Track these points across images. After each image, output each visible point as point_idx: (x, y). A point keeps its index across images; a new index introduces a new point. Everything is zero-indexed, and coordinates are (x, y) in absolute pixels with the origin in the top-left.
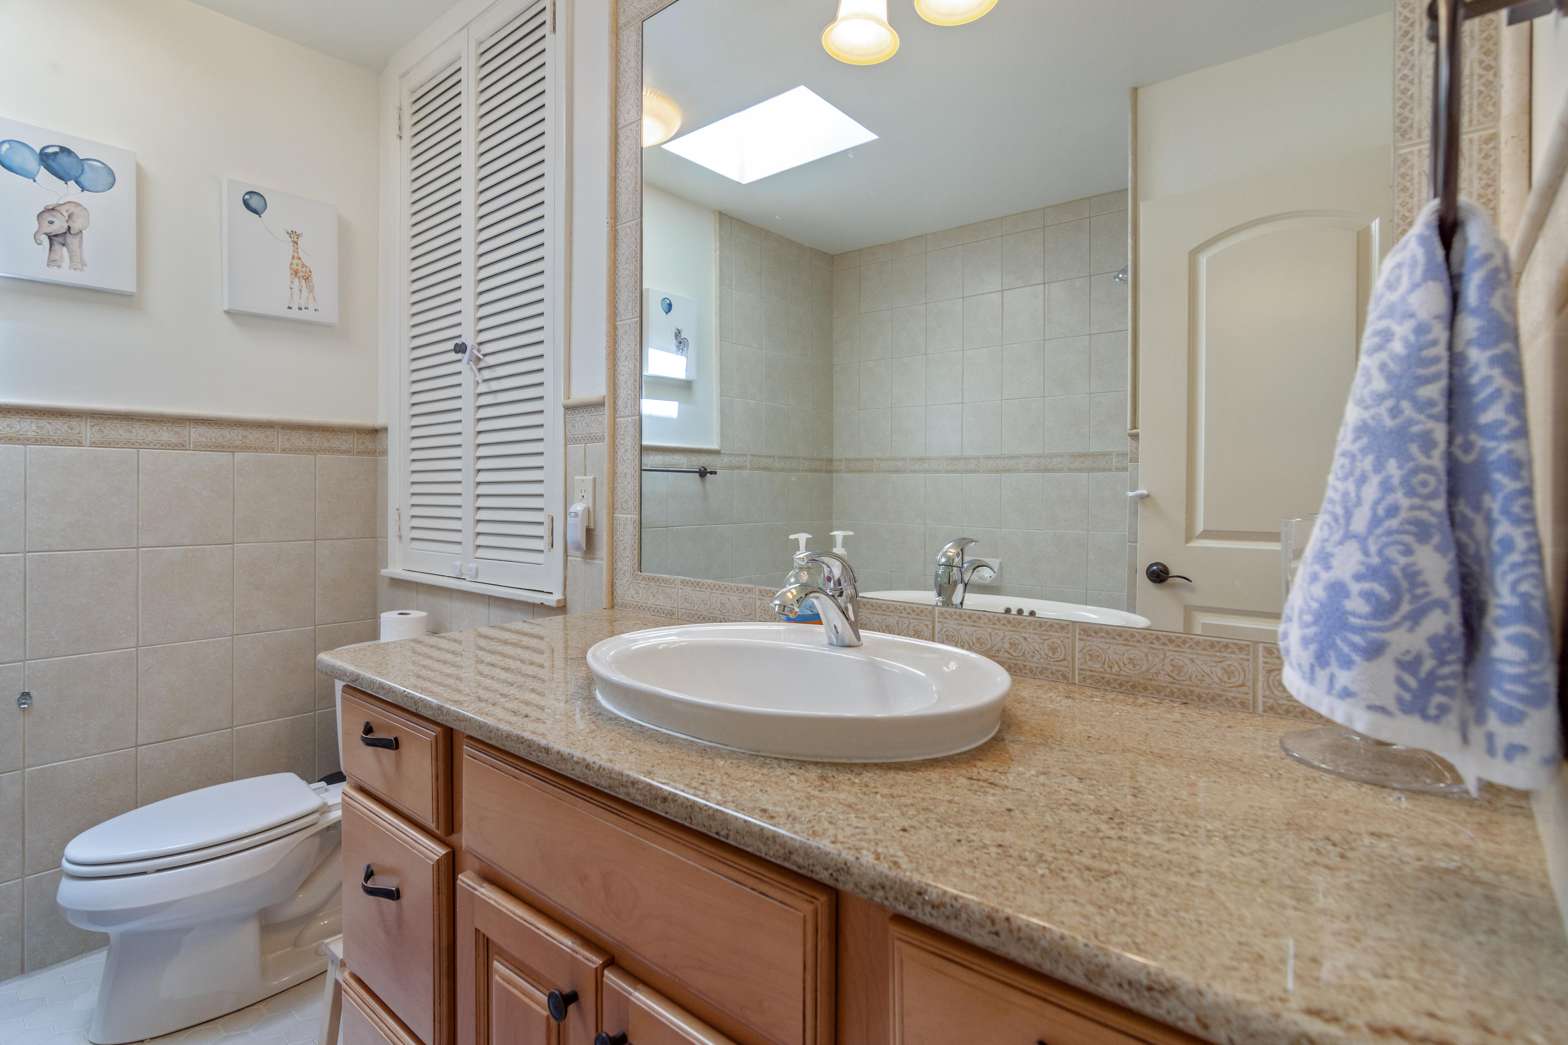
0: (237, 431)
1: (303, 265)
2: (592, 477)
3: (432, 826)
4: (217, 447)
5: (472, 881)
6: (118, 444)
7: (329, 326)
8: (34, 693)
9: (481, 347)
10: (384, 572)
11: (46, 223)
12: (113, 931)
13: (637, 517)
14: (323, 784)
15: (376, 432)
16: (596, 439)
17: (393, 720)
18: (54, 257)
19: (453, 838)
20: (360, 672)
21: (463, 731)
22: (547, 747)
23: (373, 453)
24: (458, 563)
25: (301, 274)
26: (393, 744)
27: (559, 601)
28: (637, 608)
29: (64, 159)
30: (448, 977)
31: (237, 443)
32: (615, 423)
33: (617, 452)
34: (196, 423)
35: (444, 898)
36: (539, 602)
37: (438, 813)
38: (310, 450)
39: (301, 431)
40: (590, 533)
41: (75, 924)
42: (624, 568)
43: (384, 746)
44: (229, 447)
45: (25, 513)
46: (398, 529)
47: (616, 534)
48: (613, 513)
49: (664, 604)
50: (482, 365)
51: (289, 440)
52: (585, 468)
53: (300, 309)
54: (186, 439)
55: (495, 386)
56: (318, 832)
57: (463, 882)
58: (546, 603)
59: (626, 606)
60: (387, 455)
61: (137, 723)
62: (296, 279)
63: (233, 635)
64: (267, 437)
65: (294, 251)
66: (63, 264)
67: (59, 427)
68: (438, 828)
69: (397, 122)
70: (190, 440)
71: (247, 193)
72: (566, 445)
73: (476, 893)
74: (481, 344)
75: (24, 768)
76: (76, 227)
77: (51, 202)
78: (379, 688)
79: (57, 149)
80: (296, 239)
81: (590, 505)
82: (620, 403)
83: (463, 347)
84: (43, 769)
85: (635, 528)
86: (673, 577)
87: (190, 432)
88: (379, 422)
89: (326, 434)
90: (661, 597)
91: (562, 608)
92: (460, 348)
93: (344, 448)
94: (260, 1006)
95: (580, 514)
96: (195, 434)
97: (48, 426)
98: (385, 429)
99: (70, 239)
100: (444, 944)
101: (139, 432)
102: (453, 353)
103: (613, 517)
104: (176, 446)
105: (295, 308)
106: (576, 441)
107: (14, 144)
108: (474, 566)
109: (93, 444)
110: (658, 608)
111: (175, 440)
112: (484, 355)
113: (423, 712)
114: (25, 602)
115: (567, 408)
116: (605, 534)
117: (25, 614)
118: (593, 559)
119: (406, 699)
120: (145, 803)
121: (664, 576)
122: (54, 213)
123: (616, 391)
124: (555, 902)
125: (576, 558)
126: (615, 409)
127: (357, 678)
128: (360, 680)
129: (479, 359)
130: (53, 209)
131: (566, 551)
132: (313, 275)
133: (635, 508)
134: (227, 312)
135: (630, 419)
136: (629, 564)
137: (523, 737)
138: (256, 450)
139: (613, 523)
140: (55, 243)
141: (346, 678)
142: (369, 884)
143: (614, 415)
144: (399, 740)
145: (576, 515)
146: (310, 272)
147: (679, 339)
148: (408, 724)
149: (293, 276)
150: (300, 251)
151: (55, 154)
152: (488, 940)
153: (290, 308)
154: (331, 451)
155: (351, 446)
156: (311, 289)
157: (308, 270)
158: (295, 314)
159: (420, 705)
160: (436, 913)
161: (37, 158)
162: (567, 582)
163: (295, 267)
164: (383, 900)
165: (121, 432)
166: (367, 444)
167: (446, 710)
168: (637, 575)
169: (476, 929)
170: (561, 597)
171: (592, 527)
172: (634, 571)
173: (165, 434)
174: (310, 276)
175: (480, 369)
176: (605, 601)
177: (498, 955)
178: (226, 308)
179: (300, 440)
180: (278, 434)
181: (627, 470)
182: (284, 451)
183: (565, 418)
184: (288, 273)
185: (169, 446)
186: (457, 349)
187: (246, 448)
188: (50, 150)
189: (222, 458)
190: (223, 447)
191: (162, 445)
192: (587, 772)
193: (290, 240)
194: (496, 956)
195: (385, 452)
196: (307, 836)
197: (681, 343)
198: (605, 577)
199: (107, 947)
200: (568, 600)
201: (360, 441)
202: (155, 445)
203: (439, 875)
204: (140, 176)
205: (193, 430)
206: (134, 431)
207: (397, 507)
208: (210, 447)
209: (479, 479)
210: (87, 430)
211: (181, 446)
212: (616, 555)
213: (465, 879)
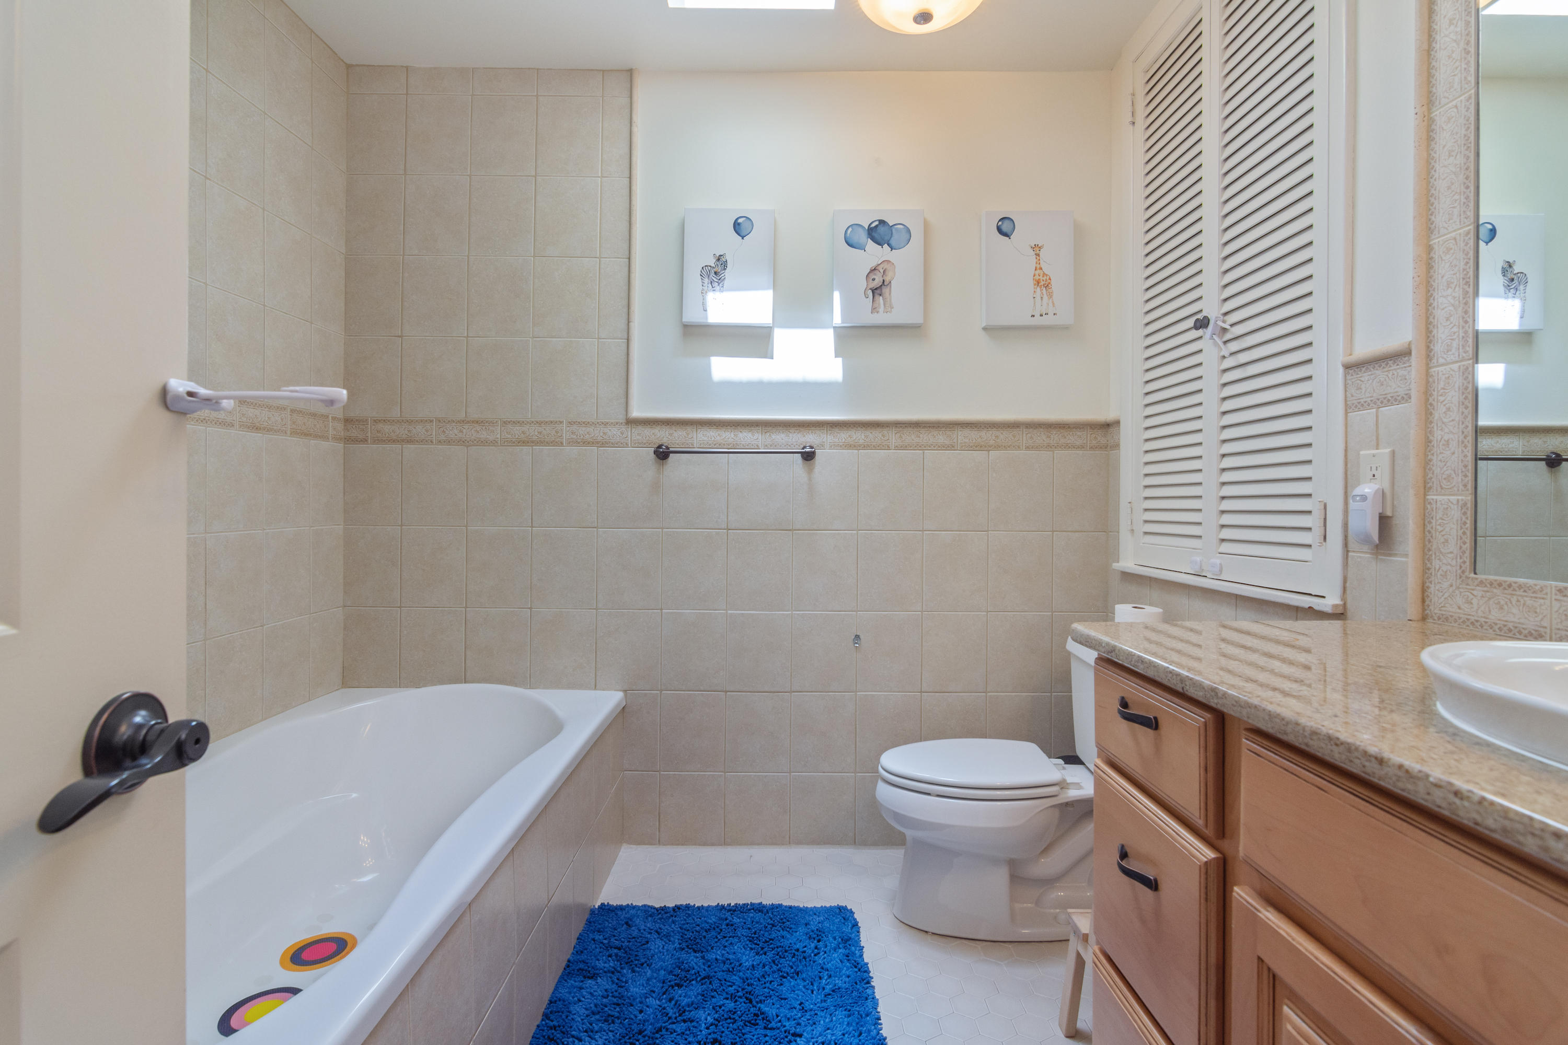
0: (991, 432)
1: (1044, 274)
2: (1388, 450)
3: (1200, 823)
4: (976, 447)
5: (1253, 899)
6: (911, 447)
7: (1065, 328)
8: (862, 637)
9: (1227, 318)
10: (1116, 566)
11: (871, 281)
12: (909, 833)
13: (1469, 498)
14: (1061, 761)
15: (1109, 427)
16: (1396, 400)
17: (1153, 698)
18: (875, 305)
19: (1225, 844)
20: (1116, 644)
21: (1246, 719)
22: (1379, 756)
23: (1105, 447)
24: (1198, 559)
25: (1043, 283)
26: (1152, 724)
27: (1335, 606)
28: (1468, 623)
29: (882, 229)
30: (1217, 999)
31: (992, 442)
32: (1428, 374)
33: (1431, 414)
34: (962, 427)
35: (1213, 908)
36: (1307, 606)
37: (1206, 810)
38: (1049, 447)
39: (1042, 430)
40: (1384, 522)
41: (888, 820)
42: (1444, 568)
43: (1142, 723)
44: (985, 447)
45: (858, 501)
46: (1130, 523)
47: (1430, 522)
48: (1425, 495)
49: (1522, 621)
50: (1228, 336)
51: (1031, 438)
52: (1377, 439)
53: (1041, 315)
54: (955, 440)
55: (1243, 358)
56: (1059, 804)
57: (1238, 894)
58: (1316, 608)
59: (1447, 619)
60: (1119, 449)
61: (922, 673)
62: (1039, 289)
63: (988, 612)
64: (1014, 436)
65: (1036, 263)
66: (880, 310)
67: (875, 435)
68: (1206, 826)
69: (1130, 109)
70: (957, 442)
71: (1000, 221)
72: (1346, 413)
73: (1259, 914)
74: (1226, 314)
75: (856, 692)
76: (887, 279)
77: (873, 264)
78: (1138, 662)
79: (877, 223)
80: (1038, 252)
81: (1386, 485)
82: (1438, 348)
83: (1206, 321)
84: (866, 695)
85: (1465, 513)
86: (1541, 583)
87: (958, 435)
88: (1110, 416)
89: (1062, 431)
90: (1515, 611)
91: (1340, 615)
92: (1202, 324)
93: (1078, 443)
94: (1010, 946)
95: (1370, 498)
96: (962, 436)
97: (870, 435)
98: (1117, 423)
99: (885, 290)
100: (1213, 959)
101: (925, 437)
102: (1194, 331)
103: (1425, 500)
104: (948, 446)
105: (1037, 315)
106: (1362, 406)
107: (854, 227)
108: (1218, 561)
109: (897, 448)
110: (1511, 625)
111: (947, 442)
112: (1232, 325)
113: (1192, 692)
114: (857, 567)
115: (1348, 367)
116: (1411, 522)
117: (857, 576)
118: (1390, 555)
119: (1170, 675)
120: (926, 739)
121: (1522, 580)
122: (875, 272)
123: (1431, 332)
124: (1389, 966)
125: (1362, 556)
126: (1429, 355)
127: (1113, 649)
128: (1117, 651)
129: (1224, 330)
130: (875, 269)
131: (1346, 544)
132: (1053, 282)
133: (1465, 486)
134: (985, 329)
135: (1455, 366)
136: (1454, 563)
137: (1338, 739)
138: (1006, 448)
139: (1425, 508)
140: (876, 294)
141: (1101, 648)
142: (1123, 863)
143: (1427, 364)
144: (1159, 720)
145: (1364, 498)
146: (1050, 279)
147: (1510, 276)
148: (1171, 705)
149: (1036, 286)
150: (1041, 262)
151: (877, 226)
152: (1274, 976)
153: (1033, 316)
154: (1067, 447)
155: (1085, 442)
156: (1050, 296)
157: (1048, 278)
158: (1038, 321)
159: (1187, 683)
160: (1203, 921)
161: (866, 232)
162: (1348, 585)
163: (1037, 277)
164: (1138, 885)
165: (913, 437)
166: (1099, 439)
167: (1221, 693)
168: (1468, 578)
169: (1259, 959)
170: (1338, 601)
171: (1389, 513)
172: (1463, 572)
173: (941, 437)
174: (1049, 283)
175: (1225, 342)
176: (1413, 610)
177: (1289, 999)
178: (984, 325)
179: (1040, 437)
180: (1023, 433)
181: (1451, 436)
182: (1027, 448)
183: (1346, 380)
184: (1031, 283)
185: (944, 447)
186: (1198, 324)
187: (997, 447)
188: (873, 225)
189: (979, 455)
190: (981, 447)
191: (939, 447)
192: (1457, 801)
193: (1033, 253)
194: (1286, 1001)
195: (1117, 446)
196: (1049, 805)
197: (1512, 280)
198: (1412, 580)
199: (904, 847)
200: (1348, 606)
201: (1093, 436)
202: (934, 447)
203: (1207, 879)
204: (927, 226)
205: (960, 433)
206: (921, 436)
207: (1130, 501)
208: (971, 447)
209: (1224, 465)
210: (892, 437)
211: (951, 447)
212: (1429, 550)
213: (1241, 894)
